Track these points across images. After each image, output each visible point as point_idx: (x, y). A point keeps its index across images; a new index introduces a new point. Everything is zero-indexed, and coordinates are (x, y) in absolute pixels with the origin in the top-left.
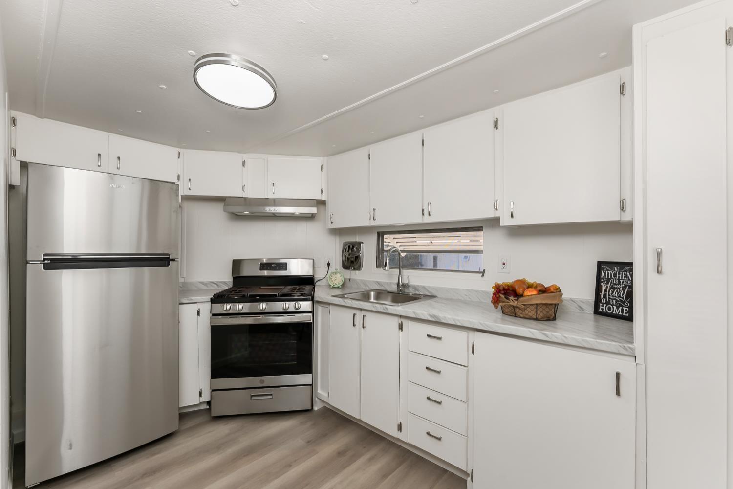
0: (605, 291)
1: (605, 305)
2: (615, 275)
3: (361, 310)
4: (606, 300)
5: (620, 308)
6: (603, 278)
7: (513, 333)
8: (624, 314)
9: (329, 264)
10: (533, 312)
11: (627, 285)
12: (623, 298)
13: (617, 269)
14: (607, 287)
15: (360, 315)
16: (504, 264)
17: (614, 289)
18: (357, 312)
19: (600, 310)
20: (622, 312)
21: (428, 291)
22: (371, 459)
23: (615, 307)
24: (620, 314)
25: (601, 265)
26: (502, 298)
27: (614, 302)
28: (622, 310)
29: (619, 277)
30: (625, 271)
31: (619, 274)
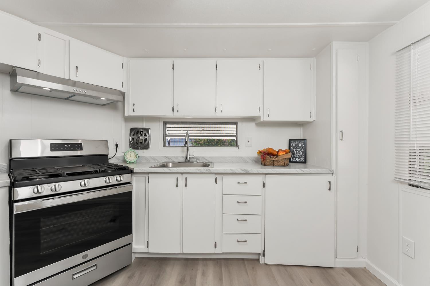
0: (293, 152)
1: (293, 158)
2: (297, 145)
3: (182, 173)
4: (294, 156)
5: (300, 159)
6: (292, 147)
7: (289, 172)
8: (302, 161)
9: (117, 145)
10: (283, 163)
11: (302, 149)
12: (301, 154)
13: (298, 142)
14: (294, 150)
15: (180, 178)
16: (249, 142)
17: (297, 151)
18: (179, 176)
19: (291, 160)
20: (301, 160)
21: (206, 160)
22: (204, 274)
23: (298, 158)
24: (300, 161)
25: (290, 141)
26: (268, 157)
27: (297, 156)
28: (301, 159)
29: (299, 146)
30: (301, 143)
31: (299, 144)
